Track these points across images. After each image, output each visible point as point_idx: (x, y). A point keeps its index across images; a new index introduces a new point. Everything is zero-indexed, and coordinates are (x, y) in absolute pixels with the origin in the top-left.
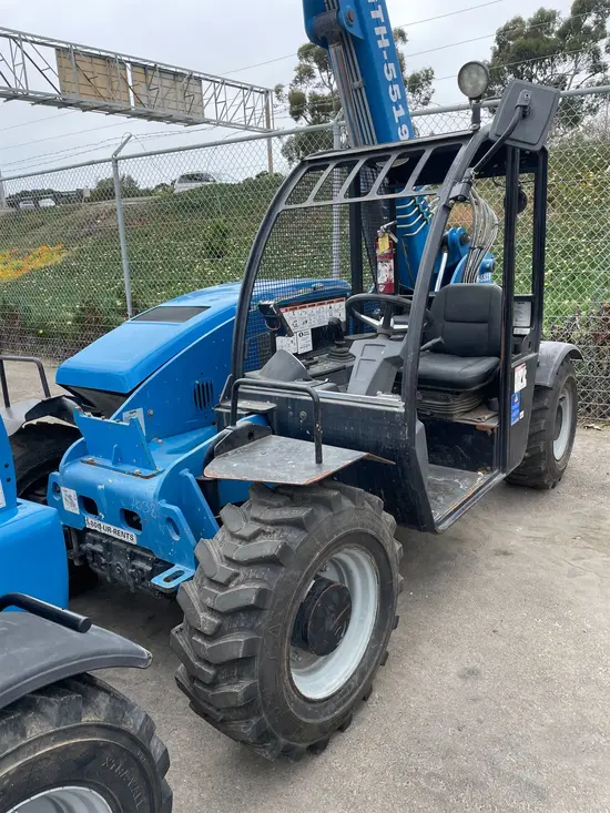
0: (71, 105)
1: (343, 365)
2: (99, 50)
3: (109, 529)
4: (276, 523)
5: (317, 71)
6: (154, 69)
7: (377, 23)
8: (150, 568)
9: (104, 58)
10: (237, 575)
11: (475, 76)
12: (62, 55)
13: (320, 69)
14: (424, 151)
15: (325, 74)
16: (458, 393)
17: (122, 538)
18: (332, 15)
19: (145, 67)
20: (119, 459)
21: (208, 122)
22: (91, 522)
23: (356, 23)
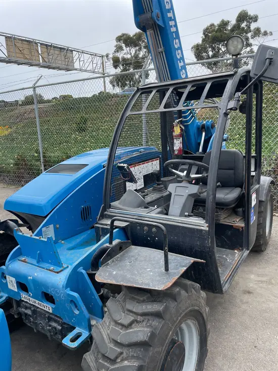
0: (12, 62)
1: (161, 195)
2: (25, 38)
3: (35, 302)
4: (144, 314)
5: (124, 48)
6: (51, 46)
7: (170, 19)
8: (61, 328)
9: (28, 41)
10: (121, 353)
11: (235, 43)
12: (8, 40)
13: (126, 46)
14: (206, 83)
15: (128, 48)
16: (223, 209)
17: (43, 308)
18: (148, 15)
19: (46, 45)
20: (41, 259)
21: (76, 70)
22: (24, 296)
23: (160, 19)
